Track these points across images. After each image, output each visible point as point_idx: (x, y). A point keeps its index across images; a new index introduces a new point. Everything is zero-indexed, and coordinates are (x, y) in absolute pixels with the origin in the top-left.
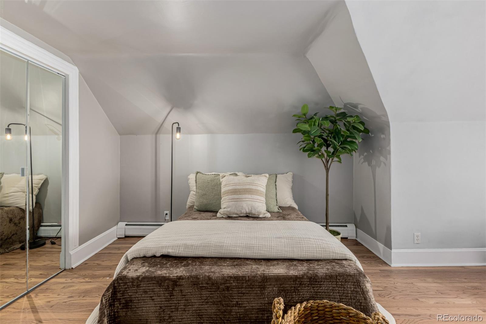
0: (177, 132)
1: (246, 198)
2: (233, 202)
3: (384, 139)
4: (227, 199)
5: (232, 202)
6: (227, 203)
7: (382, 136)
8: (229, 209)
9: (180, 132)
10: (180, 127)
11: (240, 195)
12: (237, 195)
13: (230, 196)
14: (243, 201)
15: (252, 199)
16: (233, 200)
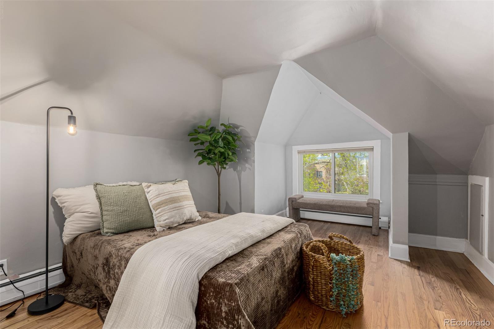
0: (69, 123)
1: (186, 205)
2: (176, 211)
3: (249, 152)
4: (168, 209)
5: (174, 212)
6: (169, 214)
7: (248, 150)
8: (172, 220)
9: (75, 123)
10: (74, 115)
11: (180, 203)
12: (178, 204)
13: (171, 205)
14: (185, 208)
15: (190, 204)
16: (174, 209)
